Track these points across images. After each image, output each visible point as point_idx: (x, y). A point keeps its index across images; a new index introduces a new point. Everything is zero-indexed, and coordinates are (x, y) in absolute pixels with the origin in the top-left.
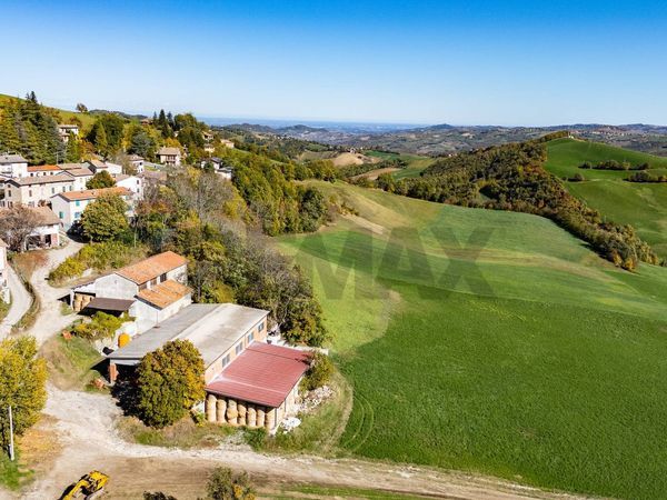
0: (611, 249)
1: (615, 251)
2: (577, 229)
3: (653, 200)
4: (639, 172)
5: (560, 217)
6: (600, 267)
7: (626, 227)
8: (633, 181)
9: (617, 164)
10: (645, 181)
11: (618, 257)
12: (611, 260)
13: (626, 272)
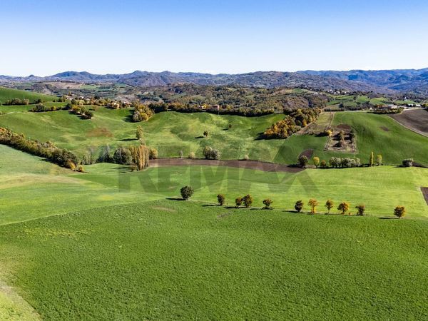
0: (66, 159)
1: (70, 160)
2: (32, 149)
3: (53, 122)
4: (38, 105)
5: (13, 142)
6: (64, 173)
7: (48, 143)
8: (35, 111)
9: (20, 101)
10: (43, 111)
11: (73, 164)
12: (68, 167)
13: (81, 173)
